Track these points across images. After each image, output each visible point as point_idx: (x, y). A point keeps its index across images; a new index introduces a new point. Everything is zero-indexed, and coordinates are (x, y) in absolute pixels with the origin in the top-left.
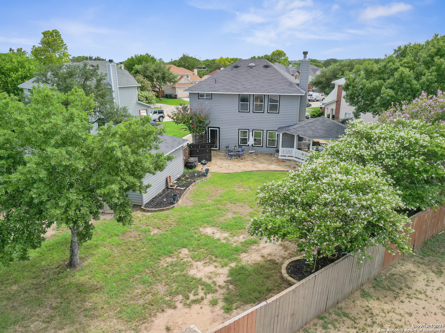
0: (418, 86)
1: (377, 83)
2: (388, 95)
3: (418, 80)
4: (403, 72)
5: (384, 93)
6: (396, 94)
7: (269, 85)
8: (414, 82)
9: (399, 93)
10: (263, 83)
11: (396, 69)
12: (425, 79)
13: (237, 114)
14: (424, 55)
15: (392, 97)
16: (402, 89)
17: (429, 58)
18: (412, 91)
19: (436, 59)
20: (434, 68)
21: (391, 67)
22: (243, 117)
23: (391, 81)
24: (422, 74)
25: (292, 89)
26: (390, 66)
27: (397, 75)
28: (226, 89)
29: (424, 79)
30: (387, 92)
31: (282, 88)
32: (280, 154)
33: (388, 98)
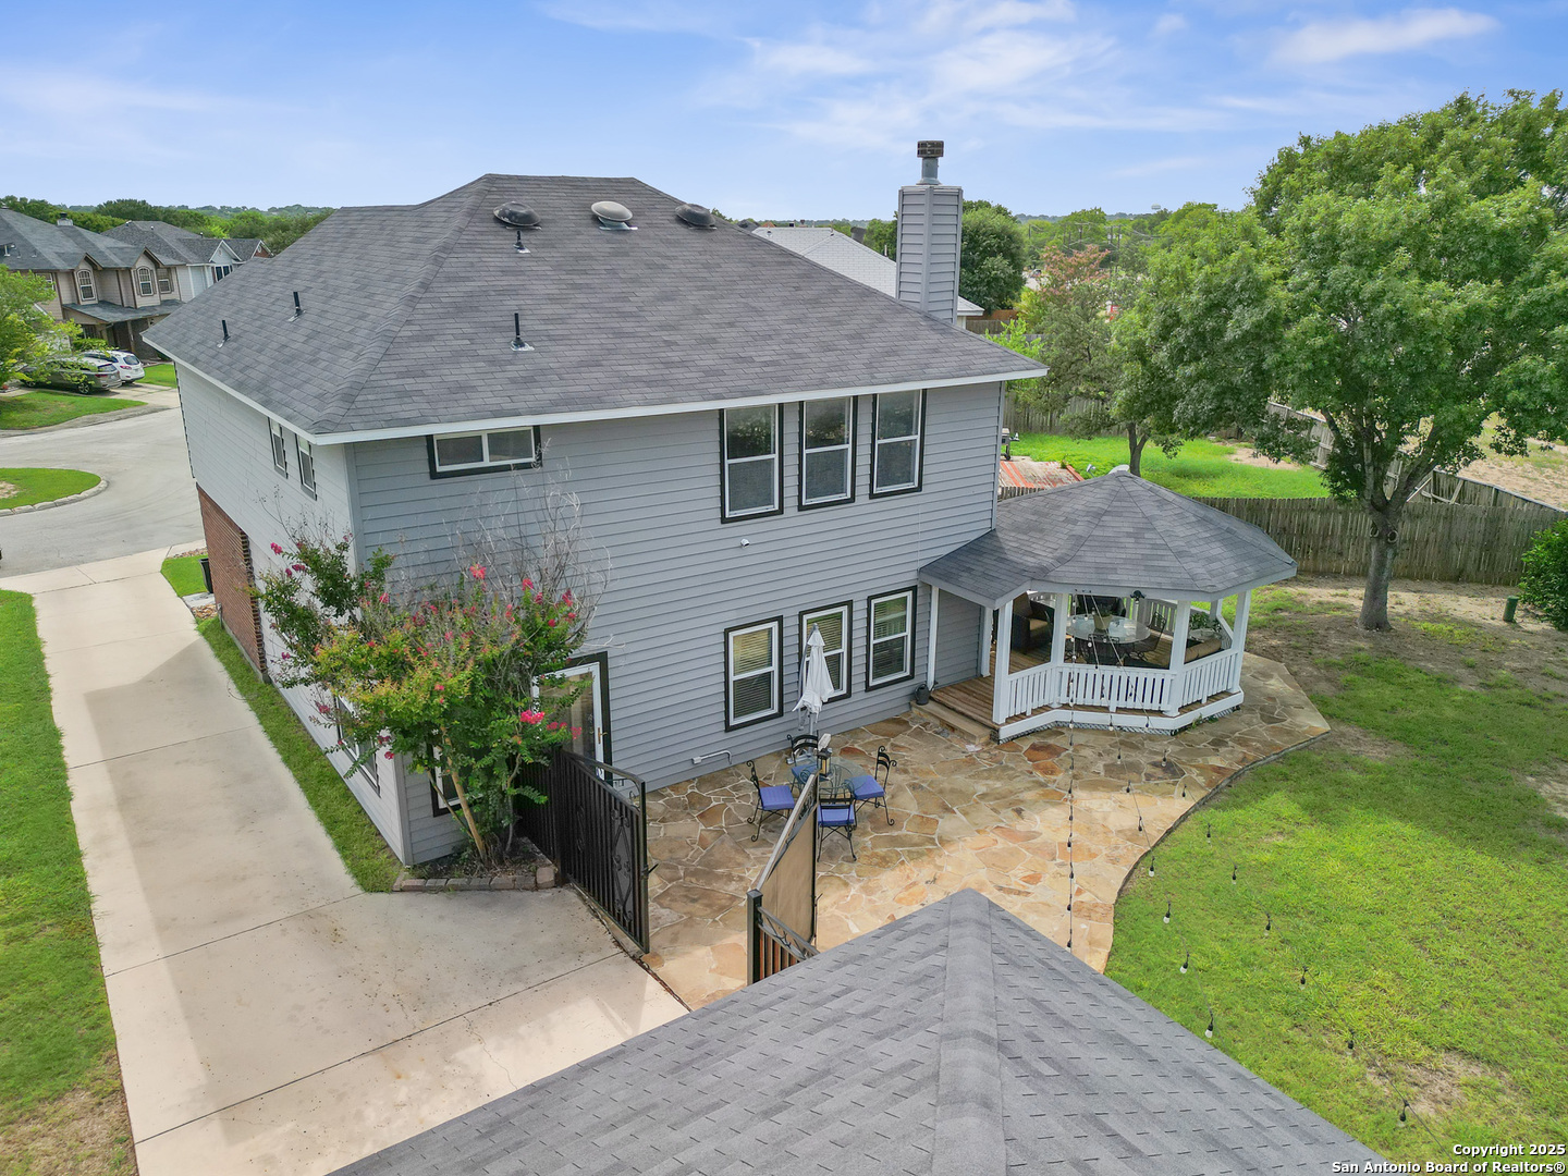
13: (716, 535)
22: (750, 550)
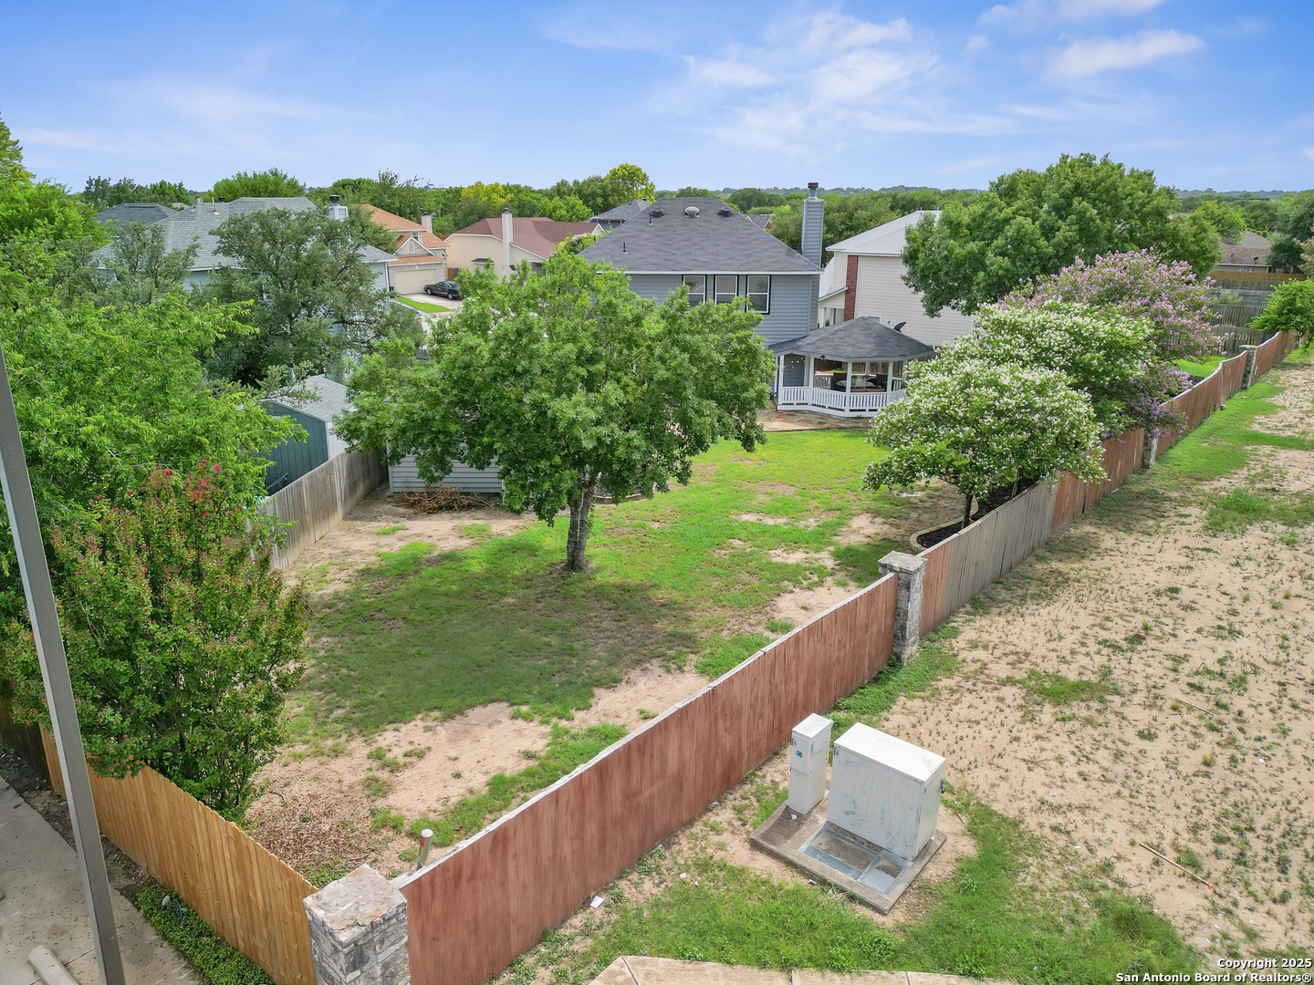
0: (1051, 249)
1: (973, 246)
2: (1001, 268)
3: (1048, 239)
4: (1021, 227)
5: (992, 265)
6: (1013, 263)
7: (745, 253)
8: (1043, 242)
9: (1018, 263)
10: (731, 249)
11: (1007, 221)
12: (1061, 237)
14: (1051, 192)
15: (1007, 270)
16: (1022, 256)
17: (1062, 200)
18: (1041, 259)
19: (1075, 201)
20: (1074, 217)
21: (997, 217)
23: (1000, 241)
24: (1052, 228)
25: (795, 261)
26: (995, 214)
27: (1010, 231)
28: (654, 265)
29: (1059, 236)
30: (996, 262)
31: (774, 260)
32: (781, 400)
33: (1001, 272)
